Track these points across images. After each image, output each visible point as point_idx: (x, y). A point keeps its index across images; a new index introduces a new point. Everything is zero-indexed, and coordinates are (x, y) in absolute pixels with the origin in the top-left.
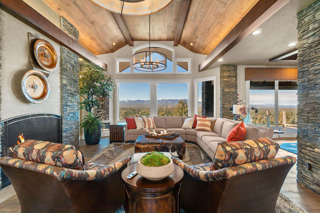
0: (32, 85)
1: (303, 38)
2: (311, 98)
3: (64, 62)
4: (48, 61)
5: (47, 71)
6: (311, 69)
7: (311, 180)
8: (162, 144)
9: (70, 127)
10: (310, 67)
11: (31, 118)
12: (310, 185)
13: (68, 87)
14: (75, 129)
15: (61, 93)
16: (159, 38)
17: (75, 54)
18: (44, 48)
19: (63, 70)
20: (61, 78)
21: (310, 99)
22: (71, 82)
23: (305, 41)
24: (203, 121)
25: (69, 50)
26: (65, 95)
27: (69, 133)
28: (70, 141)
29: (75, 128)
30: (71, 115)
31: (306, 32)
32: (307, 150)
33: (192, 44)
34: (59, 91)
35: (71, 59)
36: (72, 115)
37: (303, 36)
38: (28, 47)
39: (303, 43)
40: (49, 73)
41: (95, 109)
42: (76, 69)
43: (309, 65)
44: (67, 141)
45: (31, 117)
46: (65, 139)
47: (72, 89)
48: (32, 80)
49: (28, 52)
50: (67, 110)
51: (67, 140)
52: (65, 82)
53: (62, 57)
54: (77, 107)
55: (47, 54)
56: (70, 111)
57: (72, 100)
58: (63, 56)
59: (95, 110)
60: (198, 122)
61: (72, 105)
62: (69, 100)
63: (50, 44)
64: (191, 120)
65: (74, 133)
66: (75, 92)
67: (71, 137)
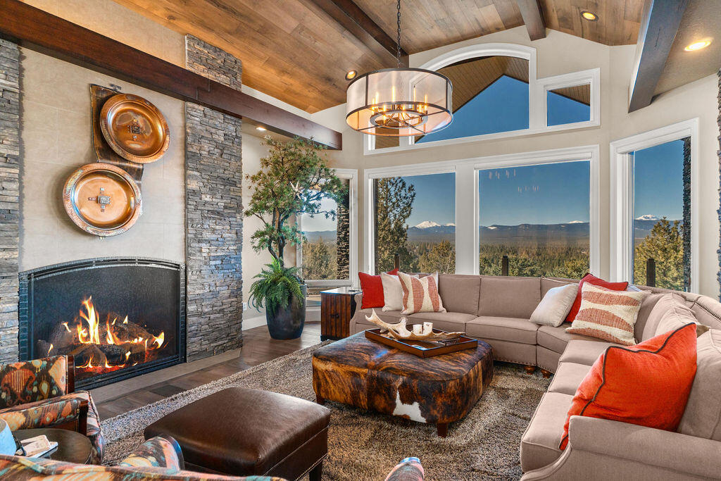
0: (97, 197)
3: (190, 140)
4: (141, 141)
5: (135, 163)
8: (374, 368)
9: (210, 291)
11: (96, 267)
13: (203, 196)
14: (230, 297)
15: (185, 210)
16: (476, 27)
17: (229, 117)
18: (131, 114)
19: (189, 158)
20: (186, 177)
22: (215, 186)
24: (602, 302)
25: (207, 110)
26: (196, 216)
27: (206, 306)
28: (210, 324)
29: (227, 295)
30: (212, 263)
33: (589, 16)
34: (179, 206)
35: (213, 130)
36: (219, 262)
38: (89, 115)
40: (141, 167)
41: (341, 248)
42: (229, 152)
44: (200, 323)
45: (96, 265)
46: (194, 319)
47: (217, 201)
48: (95, 186)
49: (89, 125)
50: (201, 251)
51: (202, 320)
52: (193, 185)
53: (187, 128)
54: (234, 245)
55: (141, 125)
56: (212, 254)
57: (217, 227)
58: (189, 125)
59: (342, 251)
60: (585, 305)
61: (217, 240)
62: (205, 226)
63: (146, 101)
64: (565, 293)
65: (224, 307)
66: (225, 207)
67: (212, 316)
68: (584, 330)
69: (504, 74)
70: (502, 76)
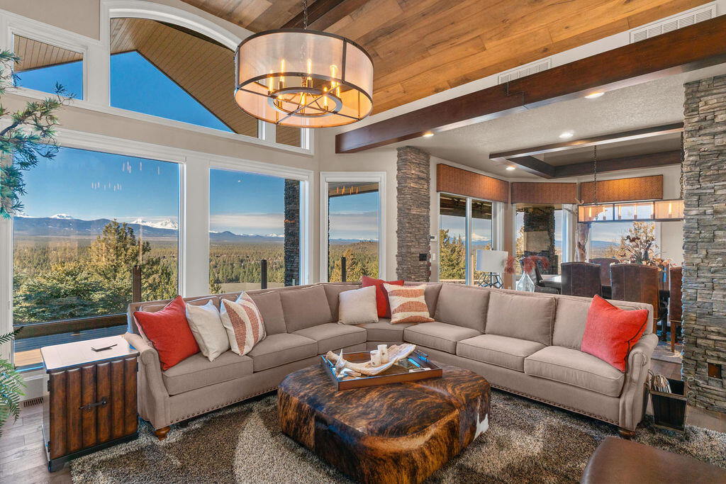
1: (702, 132)
2: (720, 245)
6: (719, 192)
7: (721, 394)
10: (719, 189)
12: (717, 403)
21: (718, 247)
23: (706, 139)
24: (412, 296)
31: (709, 122)
32: (710, 339)
37: (700, 129)
39: (701, 142)
43: (716, 184)
60: (395, 302)
68: (408, 319)
69: (137, 50)
70: (134, 50)
